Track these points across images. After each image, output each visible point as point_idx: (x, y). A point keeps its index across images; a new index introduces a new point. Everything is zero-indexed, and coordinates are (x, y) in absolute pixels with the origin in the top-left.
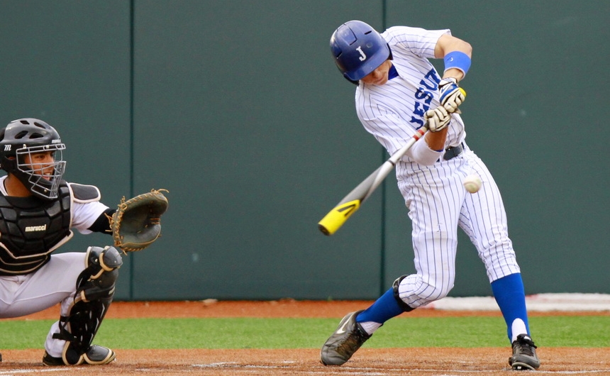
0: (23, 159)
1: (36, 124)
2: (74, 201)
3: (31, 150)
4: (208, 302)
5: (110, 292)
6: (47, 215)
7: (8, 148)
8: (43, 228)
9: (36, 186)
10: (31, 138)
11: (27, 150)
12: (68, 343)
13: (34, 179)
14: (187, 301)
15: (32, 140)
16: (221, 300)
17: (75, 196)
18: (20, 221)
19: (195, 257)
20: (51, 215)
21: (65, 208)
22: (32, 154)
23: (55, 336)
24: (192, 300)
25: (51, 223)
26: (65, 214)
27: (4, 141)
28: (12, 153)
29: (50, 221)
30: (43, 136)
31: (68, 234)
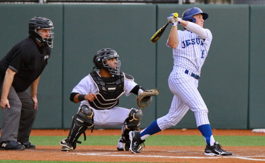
0: (105, 62)
1: (107, 50)
2: (126, 79)
3: (107, 58)
4: (184, 130)
5: (138, 126)
6: (116, 84)
7: (99, 60)
8: (114, 89)
9: (112, 71)
10: (107, 54)
11: (106, 59)
12: (125, 144)
13: (111, 69)
15: (107, 55)
16: (188, 129)
17: (126, 77)
18: (106, 86)
20: (117, 84)
21: (122, 82)
22: (108, 60)
23: (121, 141)
24: (178, 129)
25: (117, 87)
26: (122, 84)
27: (97, 58)
28: (101, 61)
29: (117, 86)
30: (110, 53)
31: (123, 91)
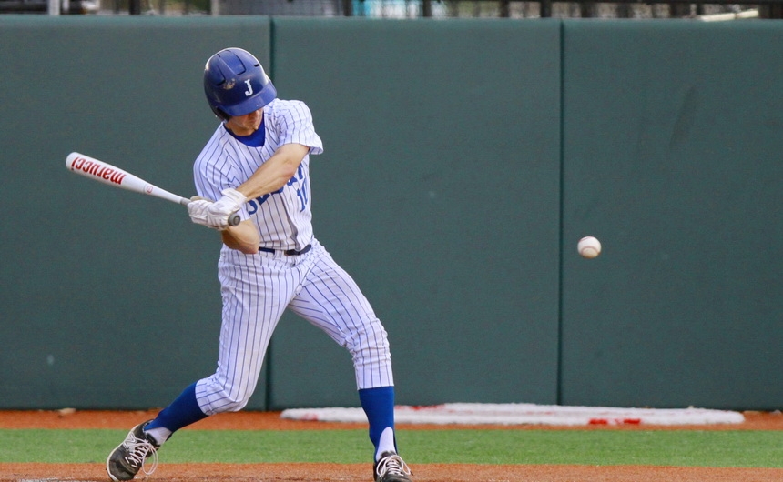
14: (41, 411)
16: (79, 409)
19: (51, 360)
24: (46, 409)
